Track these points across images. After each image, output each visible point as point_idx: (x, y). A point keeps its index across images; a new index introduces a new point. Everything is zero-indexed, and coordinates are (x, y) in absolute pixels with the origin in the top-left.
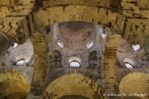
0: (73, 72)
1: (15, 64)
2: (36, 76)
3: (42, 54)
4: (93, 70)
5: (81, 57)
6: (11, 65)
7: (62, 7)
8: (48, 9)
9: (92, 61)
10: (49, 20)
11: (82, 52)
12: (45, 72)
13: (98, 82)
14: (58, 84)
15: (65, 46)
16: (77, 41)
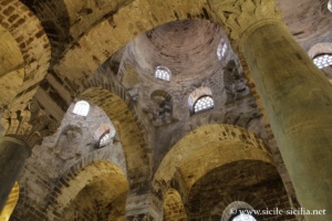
0: (199, 124)
1: (97, 146)
2: (129, 158)
3: (125, 116)
4: (238, 105)
5: (212, 84)
6: (91, 151)
7: (107, 21)
8: (81, 41)
9: (233, 86)
10: (95, 58)
11: (211, 72)
12: (142, 146)
13: (254, 128)
14: (180, 157)
15: (174, 73)
16: (197, 50)
